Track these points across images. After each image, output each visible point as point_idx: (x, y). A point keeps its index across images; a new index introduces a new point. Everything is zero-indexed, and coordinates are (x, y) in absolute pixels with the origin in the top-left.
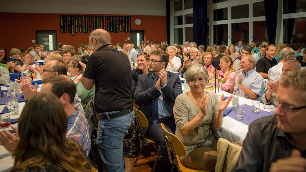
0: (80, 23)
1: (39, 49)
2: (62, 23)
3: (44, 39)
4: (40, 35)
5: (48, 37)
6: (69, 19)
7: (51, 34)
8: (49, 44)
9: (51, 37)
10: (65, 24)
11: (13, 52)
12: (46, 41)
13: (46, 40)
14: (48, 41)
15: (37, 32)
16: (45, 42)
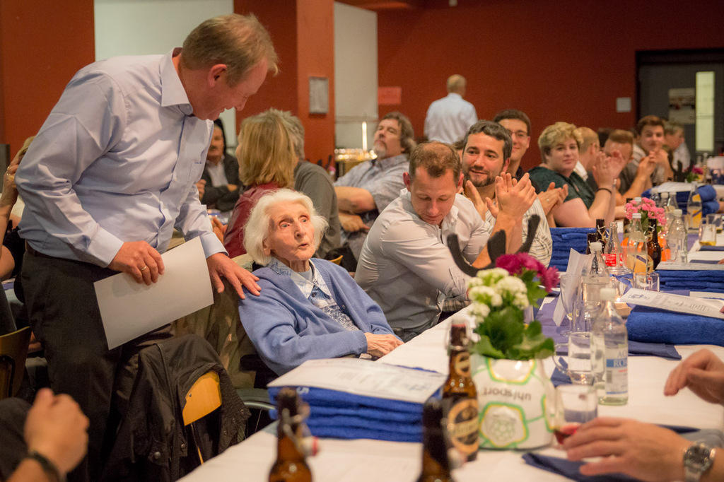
1: (658, 135)
3: (673, 93)
4: (654, 75)
5: (693, 84)
7: (705, 65)
8: (695, 118)
9: (705, 82)
11: (551, 136)
12: (680, 104)
13: (681, 99)
14: (693, 107)
15: (645, 59)
16: (677, 108)
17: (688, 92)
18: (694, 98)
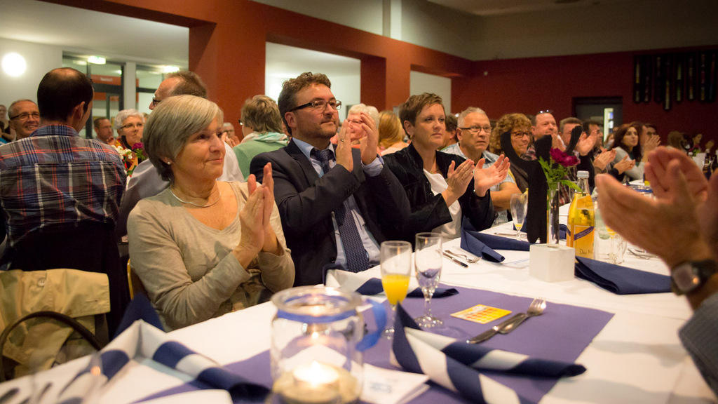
0: (691, 73)
2: (638, 75)
4: (584, 109)
6: (659, 64)
7: (609, 105)
10: (647, 78)
15: (578, 101)
17: (601, 118)
18: (603, 121)
